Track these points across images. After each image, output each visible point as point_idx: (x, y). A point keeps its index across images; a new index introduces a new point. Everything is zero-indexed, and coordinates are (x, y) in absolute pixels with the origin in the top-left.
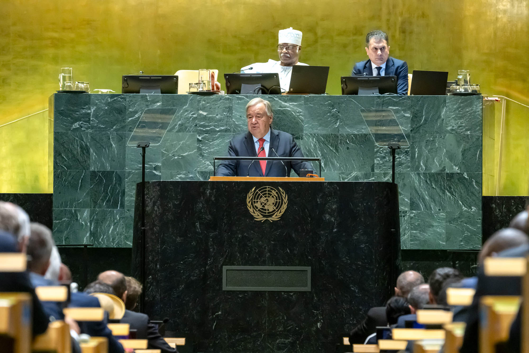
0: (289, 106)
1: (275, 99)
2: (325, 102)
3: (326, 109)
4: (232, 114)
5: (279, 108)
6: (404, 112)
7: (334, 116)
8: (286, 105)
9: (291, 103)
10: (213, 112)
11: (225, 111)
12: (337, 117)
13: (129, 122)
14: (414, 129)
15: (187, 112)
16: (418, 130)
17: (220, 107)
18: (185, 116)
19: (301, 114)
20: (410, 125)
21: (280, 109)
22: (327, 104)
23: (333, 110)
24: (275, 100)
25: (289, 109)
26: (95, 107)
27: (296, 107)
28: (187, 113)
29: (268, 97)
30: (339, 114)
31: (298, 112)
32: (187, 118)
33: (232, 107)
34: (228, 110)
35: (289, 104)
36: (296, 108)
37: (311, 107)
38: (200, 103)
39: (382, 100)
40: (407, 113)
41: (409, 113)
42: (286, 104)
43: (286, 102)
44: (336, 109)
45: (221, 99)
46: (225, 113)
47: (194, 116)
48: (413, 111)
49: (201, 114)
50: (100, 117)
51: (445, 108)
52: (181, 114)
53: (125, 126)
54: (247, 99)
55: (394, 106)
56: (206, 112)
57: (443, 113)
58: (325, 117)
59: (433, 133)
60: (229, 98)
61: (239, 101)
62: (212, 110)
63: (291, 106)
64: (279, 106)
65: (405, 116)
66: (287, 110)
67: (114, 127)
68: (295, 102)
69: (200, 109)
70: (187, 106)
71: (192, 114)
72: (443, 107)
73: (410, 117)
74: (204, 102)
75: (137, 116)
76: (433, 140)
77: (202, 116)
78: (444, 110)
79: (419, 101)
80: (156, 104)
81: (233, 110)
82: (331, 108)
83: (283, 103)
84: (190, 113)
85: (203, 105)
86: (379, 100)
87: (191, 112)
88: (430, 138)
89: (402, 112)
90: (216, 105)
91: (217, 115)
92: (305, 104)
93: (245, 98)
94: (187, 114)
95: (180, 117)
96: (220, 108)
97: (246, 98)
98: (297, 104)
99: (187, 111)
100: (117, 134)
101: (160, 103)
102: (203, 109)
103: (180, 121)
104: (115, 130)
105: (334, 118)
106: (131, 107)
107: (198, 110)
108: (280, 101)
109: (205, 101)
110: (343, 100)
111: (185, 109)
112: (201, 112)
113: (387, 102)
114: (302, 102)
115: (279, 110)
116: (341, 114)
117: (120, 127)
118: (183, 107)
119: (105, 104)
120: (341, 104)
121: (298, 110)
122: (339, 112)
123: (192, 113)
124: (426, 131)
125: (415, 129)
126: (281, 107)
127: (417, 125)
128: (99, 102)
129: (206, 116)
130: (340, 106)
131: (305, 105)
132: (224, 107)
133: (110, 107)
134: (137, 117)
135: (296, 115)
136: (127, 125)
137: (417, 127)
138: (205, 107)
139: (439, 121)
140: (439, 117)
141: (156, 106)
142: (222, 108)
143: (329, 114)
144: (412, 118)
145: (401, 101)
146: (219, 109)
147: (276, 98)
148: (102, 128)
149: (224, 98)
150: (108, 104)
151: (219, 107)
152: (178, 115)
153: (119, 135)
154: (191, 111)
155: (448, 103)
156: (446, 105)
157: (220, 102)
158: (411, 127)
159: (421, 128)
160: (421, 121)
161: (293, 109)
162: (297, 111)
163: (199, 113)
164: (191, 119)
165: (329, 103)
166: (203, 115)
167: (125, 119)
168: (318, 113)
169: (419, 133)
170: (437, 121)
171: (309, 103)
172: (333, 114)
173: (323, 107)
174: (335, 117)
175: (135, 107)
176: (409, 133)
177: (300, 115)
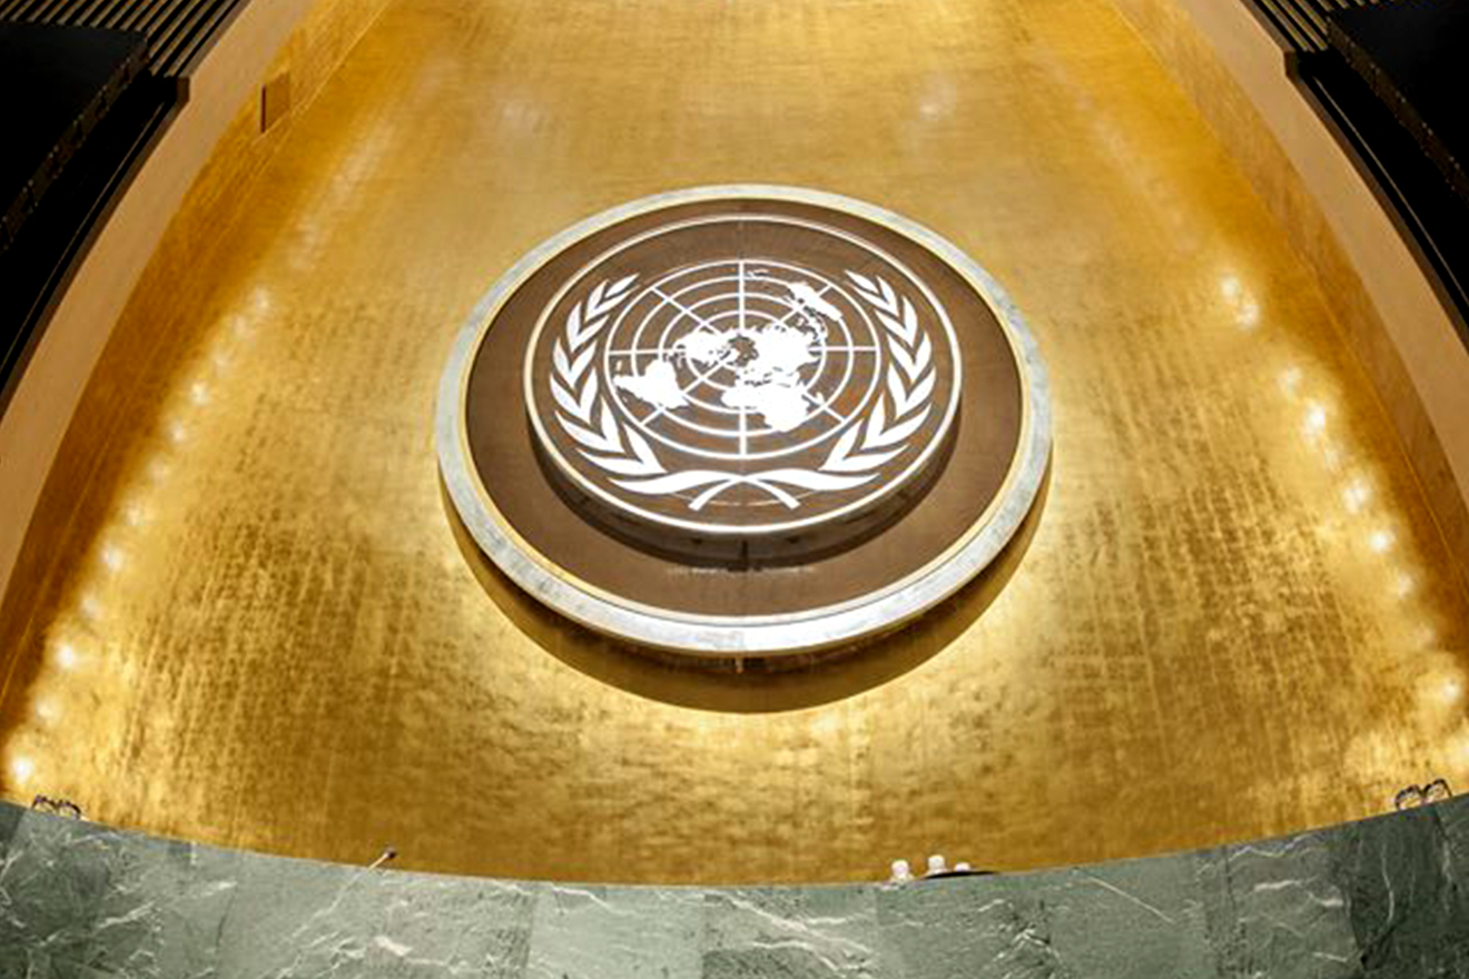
0: (804, 933)
1: (736, 902)
2: (978, 906)
3: (984, 935)
4: (524, 963)
5: (756, 944)
6: (1317, 895)
7: (1026, 962)
8: (791, 930)
9: (813, 921)
10: (439, 946)
11: (493, 949)
12: (1041, 963)
13: (101, 933)
14: (1371, 952)
15: (323, 934)
16: (1388, 951)
17: (473, 929)
18: (315, 948)
19: (864, 965)
20: (1352, 940)
21: (762, 945)
22: (986, 911)
23: (1018, 937)
24: (734, 907)
25: (805, 945)
26: (21, 853)
27: (842, 936)
28: (323, 938)
29: (702, 896)
30: (1048, 950)
31: (852, 959)
32: (320, 958)
33: (527, 934)
34: (508, 943)
35: (807, 925)
36: (844, 940)
37: (915, 931)
38: (389, 903)
39: (1222, 863)
40: (1330, 896)
41: (1334, 892)
42: (790, 924)
43: (788, 916)
44: (1032, 932)
45: (481, 896)
46: (490, 958)
47: (352, 954)
48: (1347, 882)
49: (383, 950)
50: (22, 888)
51: (1446, 845)
52: (299, 940)
53: (88, 941)
54: (599, 901)
55: (1275, 878)
56: (405, 943)
57: (1447, 864)
58: (986, 967)
59: (1439, 945)
60: (518, 896)
61: (566, 911)
62: (435, 940)
63: (816, 933)
64: (756, 933)
65: (1325, 910)
66: (794, 948)
67: (51, 938)
68: (834, 915)
69: (384, 929)
70: (330, 910)
71: (344, 947)
72: (1440, 845)
73: (1343, 909)
74: (404, 903)
75: (134, 914)
76: (1448, 973)
77: (386, 960)
78: (1447, 853)
79: (1356, 840)
80: (210, 885)
81: (533, 946)
82: (1010, 928)
83: (776, 920)
84: (337, 937)
85: (398, 913)
86: (1207, 866)
87: (345, 934)
88: (1435, 969)
89: (1311, 895)
90: (455, 918)
91: (454, 961)
92: (883, 918)
93: (593, 897)
94: (325, 942)
95: (291, 951)
96: (474, 933)
97: (597, 896)
98: (844, 924)
99: (325, 929)
100: (53, 964)
101: (230, 881)
102: (396, 933)
103: (287, 964)
104: (50, 949)
105: (1028, 967)
106: (126, 878)
107: (374, 932)
108: (760, 912)
109: (409, 899)
110: (1057, 888)
111: (317, 920)
112: (384, 942)
113: (1244, 868)
114: (870, 915)
115: (755, 951)
116: (1059, 950)
117: (70, 941)
118: (315, 910)
119: (51, 849)
120: (1054, 906)
121: (849, 948)
122: (1047, 942)
123: (345, 942)
124: (1415, 947)
125: (1375, 948)
126: (764, 938)
127: (1375, 932)
128: (37, 840)
129: (401, 959)
130: (1050, 914)
131: (882, 924)
132: (493, 931)
133: (61, 865)
134: (135, 918)
135: (841, 971)
136: (94, 941)
137: (1384, 938)
138: (406, 925)
139: (1445, 896)
140: (1441, 881)
141: (210, 890)
142: (480, 934)
143: (1001, 955)
144: (1353, 908)
145: (1293, 856)
146: (467, 936)
147: (743, 899)
148: (17, 928)
149: (497, 892)
150: (61, 852)
151: (466, 930)
152: (286, 939)
153: (57, 970)
154: (342, 933)
155: (1447, 825)
156: (1443, 835)
157: (476, 907)
158: (1360, 945)
159: (1397, 938)
160: (1385, 910)
161: (827, 944)
162: (849, 954)
163: (376, 945)
164: (337, 965)
165: (997, 906)
166: (392, 954)
167: (94, 918)
168: (950, 955)
169: (1394, 959)
170: (1437, 899)
171: (901, 915)
172: (1022, 951)
173: (969, 927)
174: (1035, 966)
175: (138, 880)
176: (1357, 971)
177: (861, 970)
